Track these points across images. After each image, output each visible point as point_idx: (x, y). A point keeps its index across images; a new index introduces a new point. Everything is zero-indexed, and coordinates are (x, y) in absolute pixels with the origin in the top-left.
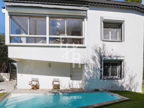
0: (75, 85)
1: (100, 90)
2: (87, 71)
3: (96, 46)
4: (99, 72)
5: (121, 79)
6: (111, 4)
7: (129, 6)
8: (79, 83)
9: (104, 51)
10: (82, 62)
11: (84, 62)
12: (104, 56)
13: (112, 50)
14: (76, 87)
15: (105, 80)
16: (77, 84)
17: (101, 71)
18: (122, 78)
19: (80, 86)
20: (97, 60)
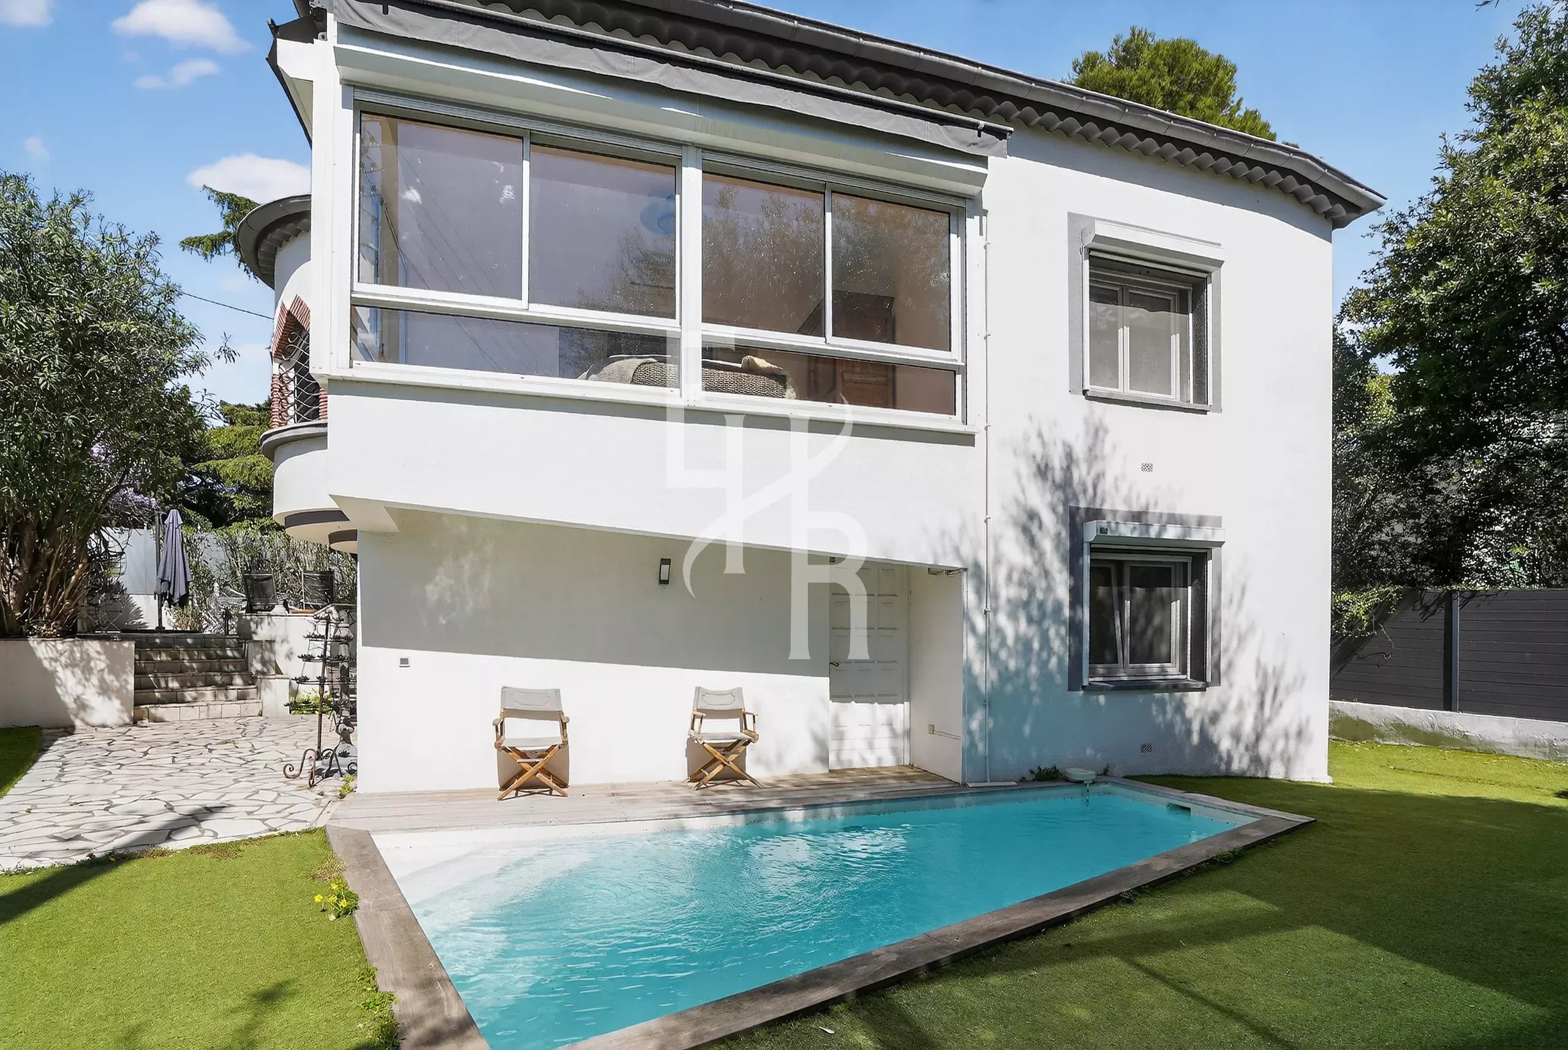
0: (861, 745)
1: (1076, 773)
2: (980, 624)
3: (1040, 435)
4: (1058, 633)
5: (1200, 684)
6: (1142, 134)
7: (1251, 163)
8: (890, 724)
9: (1093, 473)
10: (945, 554)
11: (957, 550)
12: (1095, 514)
13: (1147, 467)
14: (864, 760)
15: (1102, 699)
16: (873, 731)
17: (1074, 628)
18: (1209, 679)
19: (894, 751)
20: (1047, 545)
